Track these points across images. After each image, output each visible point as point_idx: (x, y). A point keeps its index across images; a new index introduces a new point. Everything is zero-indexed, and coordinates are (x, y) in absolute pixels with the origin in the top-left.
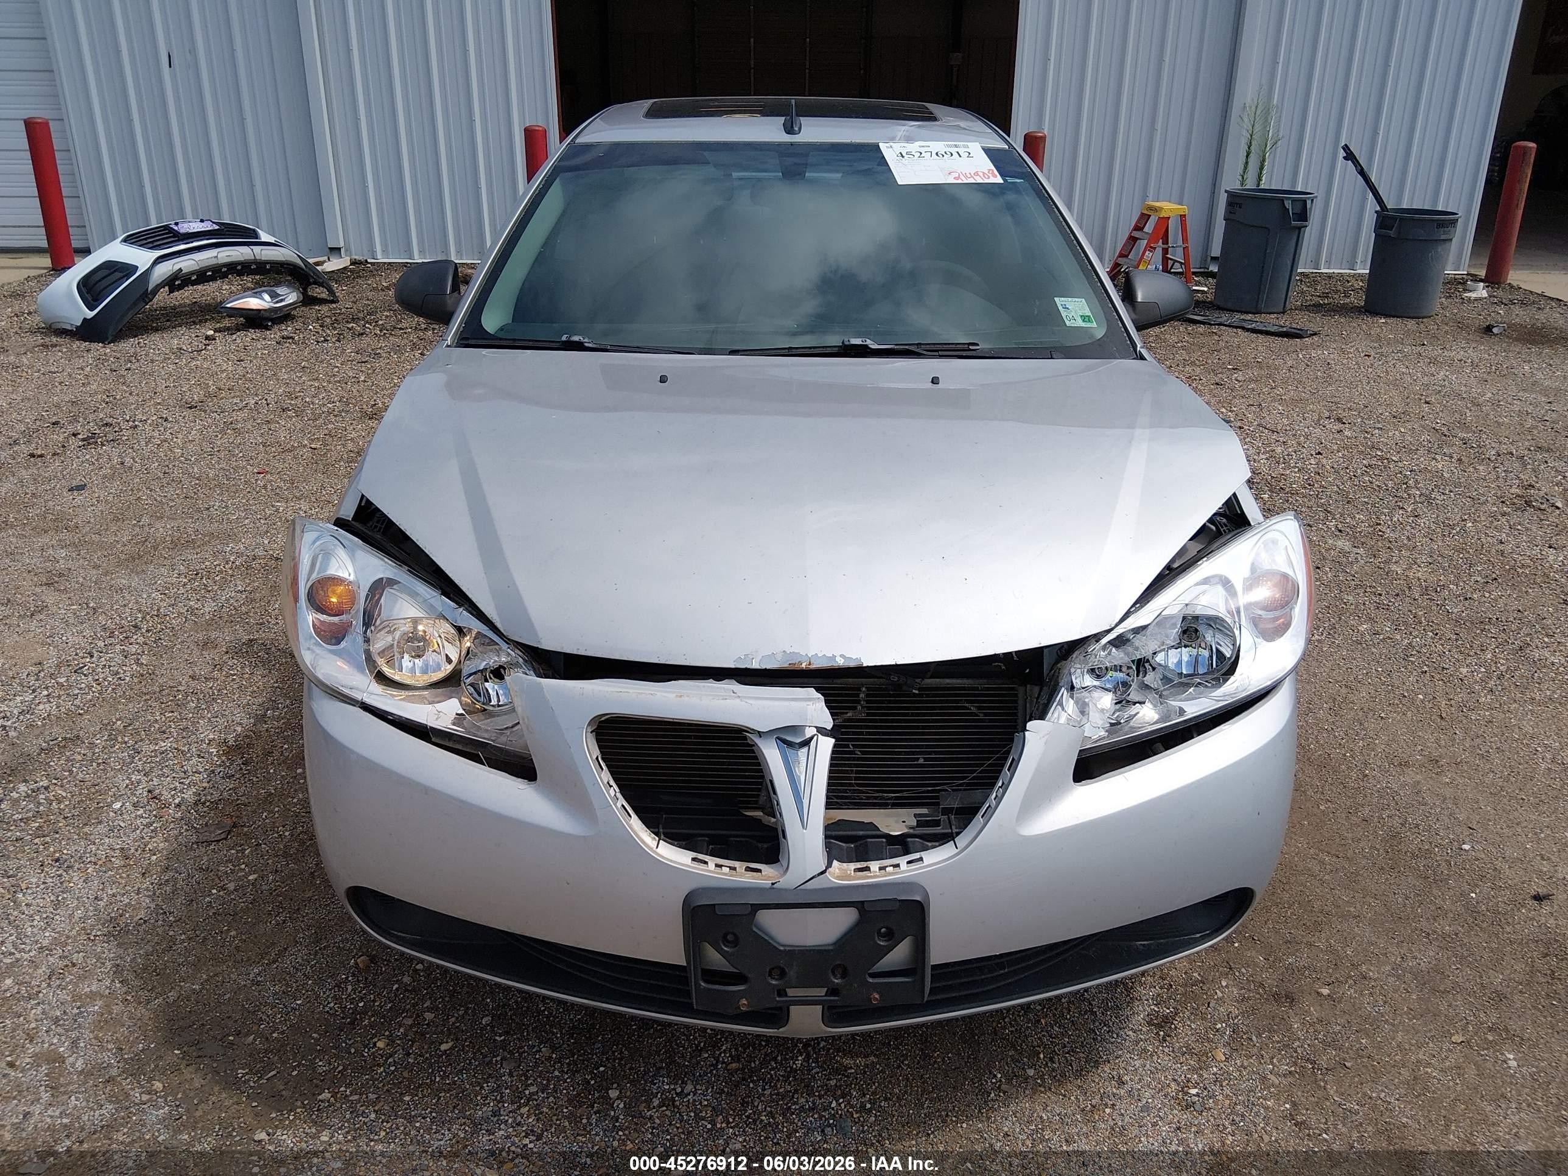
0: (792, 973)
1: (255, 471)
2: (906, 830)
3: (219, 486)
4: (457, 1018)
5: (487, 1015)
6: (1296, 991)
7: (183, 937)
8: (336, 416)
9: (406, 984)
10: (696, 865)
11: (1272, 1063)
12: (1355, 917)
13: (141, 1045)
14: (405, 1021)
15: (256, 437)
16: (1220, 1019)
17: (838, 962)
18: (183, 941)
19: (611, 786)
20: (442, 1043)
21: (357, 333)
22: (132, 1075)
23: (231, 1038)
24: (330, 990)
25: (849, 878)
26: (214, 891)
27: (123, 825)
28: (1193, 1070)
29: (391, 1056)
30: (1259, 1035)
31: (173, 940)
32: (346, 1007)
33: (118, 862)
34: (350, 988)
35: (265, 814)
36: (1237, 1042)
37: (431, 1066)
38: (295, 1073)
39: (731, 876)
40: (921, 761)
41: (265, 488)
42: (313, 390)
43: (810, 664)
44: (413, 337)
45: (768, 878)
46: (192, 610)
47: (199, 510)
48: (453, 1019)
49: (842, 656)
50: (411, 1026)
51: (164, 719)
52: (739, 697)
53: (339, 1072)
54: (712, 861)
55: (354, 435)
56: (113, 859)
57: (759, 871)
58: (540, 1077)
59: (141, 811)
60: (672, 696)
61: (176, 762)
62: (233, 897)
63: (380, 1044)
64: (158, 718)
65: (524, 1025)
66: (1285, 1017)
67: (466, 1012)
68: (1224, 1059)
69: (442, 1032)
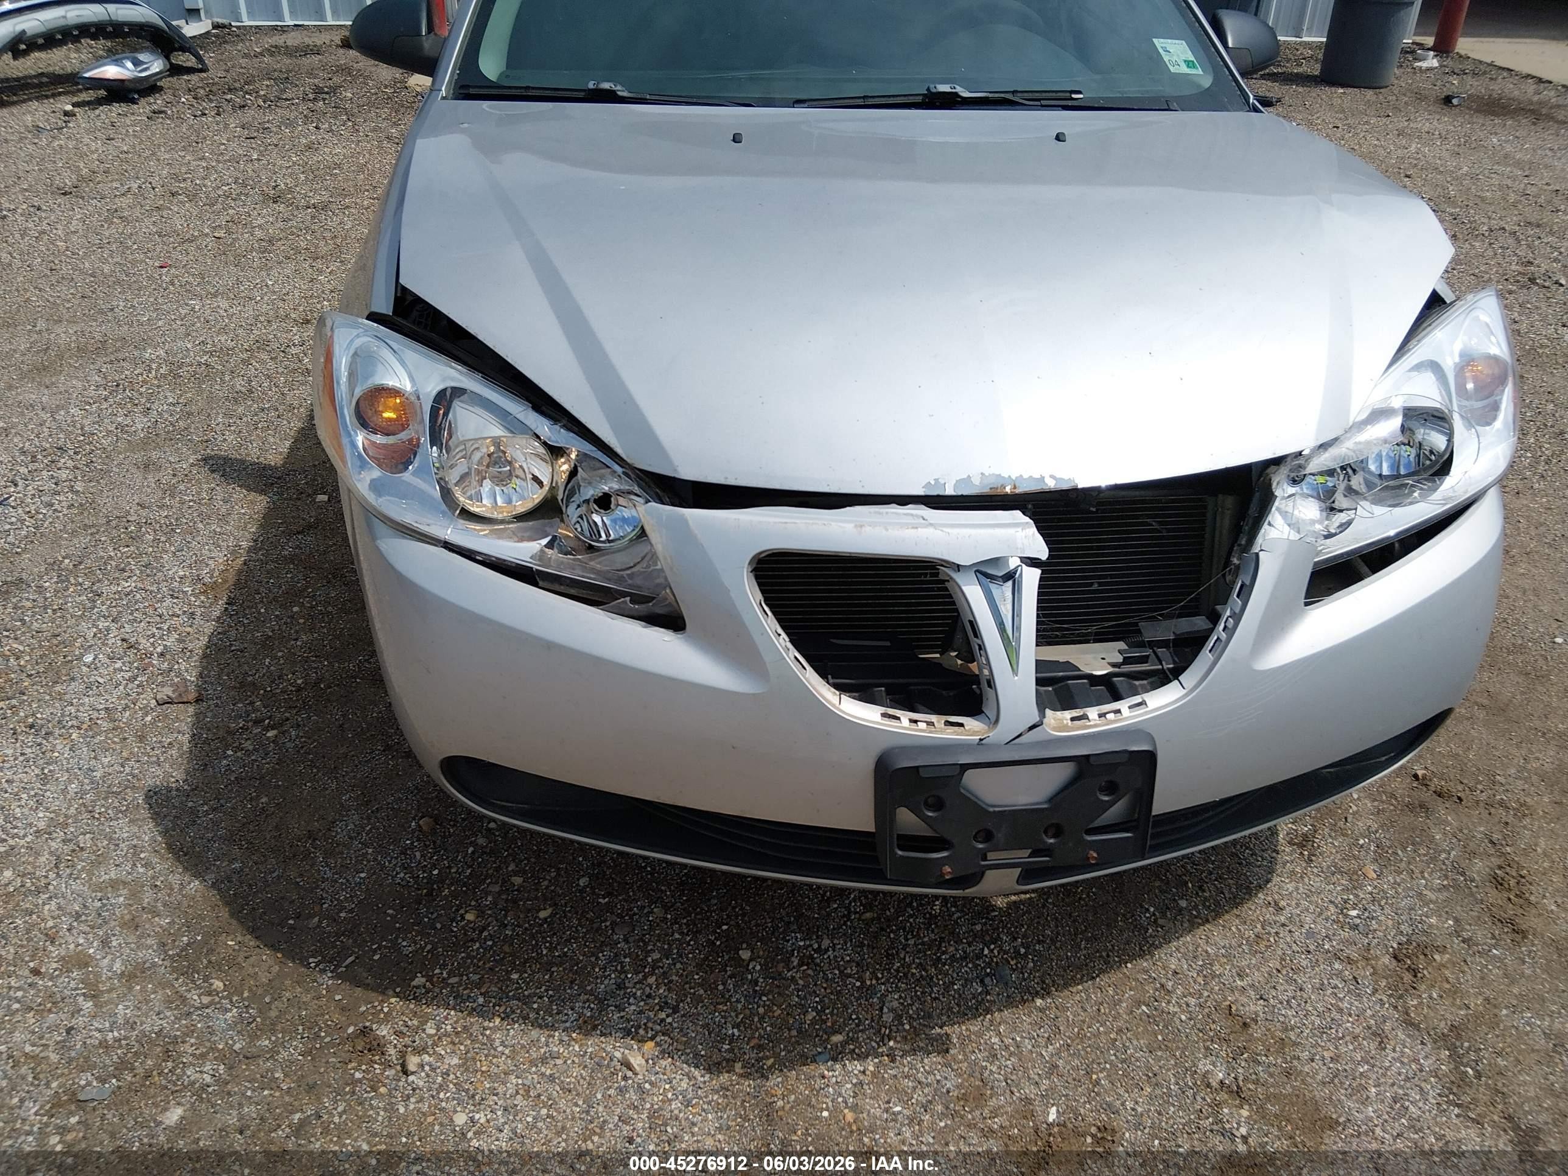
0: (1000, 836)
1: (156, 264)
2: (1110, 670)
3: (118, 282)
4: (550, 881)
5: (583, 876)
6: (1428, 799)
7: (206, 808)
8: (234, 200)
9: (482, 847)
10: (887, 721)
11: (1423, 877)
12: (1468, 719)
13: (185, 938)
14: (490, 889)
15: (147, 226)
16: (1361, 834)
17: (1054, 821)
18: (207, 813)
19: (779, 635)
20: (540, 910)
21: (237, 105)
22: (182, 975)
23: (291, 922)
24: (396, 858)
25: (1065, 728)
26: (230, 752)
27: (101, 680)
28: (1346, 890)
29: (484, 929)
30: (1404, 849)
31: (193, 812)
32: (418, 876)
33: (105, 725)
34: (418, 854)
35: (267, 660)
36: (1383, 858)
37: (533, 937)
38: (376, 957)
39: (931, 732)
40: (1095, 587)
41: (173, 284)
42: (201, 170)
43: (1015, 488)
44: (303, 108)
45: (974, 733)
46: (121, 427)
47: (101, 312)
48: (546, 883)
49: (1052, 477)
50: (499, 893)
51: (119, 555)
52: (931, 525)
53: (428, 952)
54: (905, 716)
55: (260, 221)
56: (99, 722)
57: (961, 725)
58: (659, 941)
59: (119, 665)
60: (849, 527)
61: (146, 604)
62: (253, 758)
63: (470, 917)
64: (112, 554)
65: (627, 884)
66: (1426, 828)
67: (559, 875)
68: (1375, 876)
69: (536, 898)
